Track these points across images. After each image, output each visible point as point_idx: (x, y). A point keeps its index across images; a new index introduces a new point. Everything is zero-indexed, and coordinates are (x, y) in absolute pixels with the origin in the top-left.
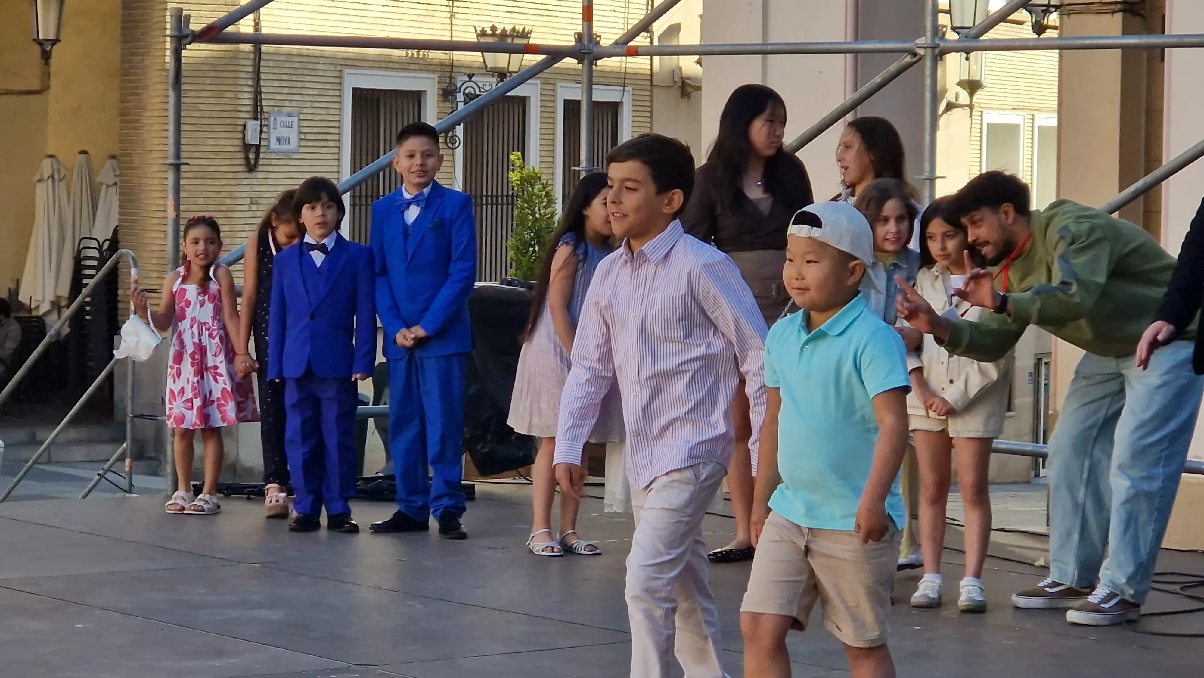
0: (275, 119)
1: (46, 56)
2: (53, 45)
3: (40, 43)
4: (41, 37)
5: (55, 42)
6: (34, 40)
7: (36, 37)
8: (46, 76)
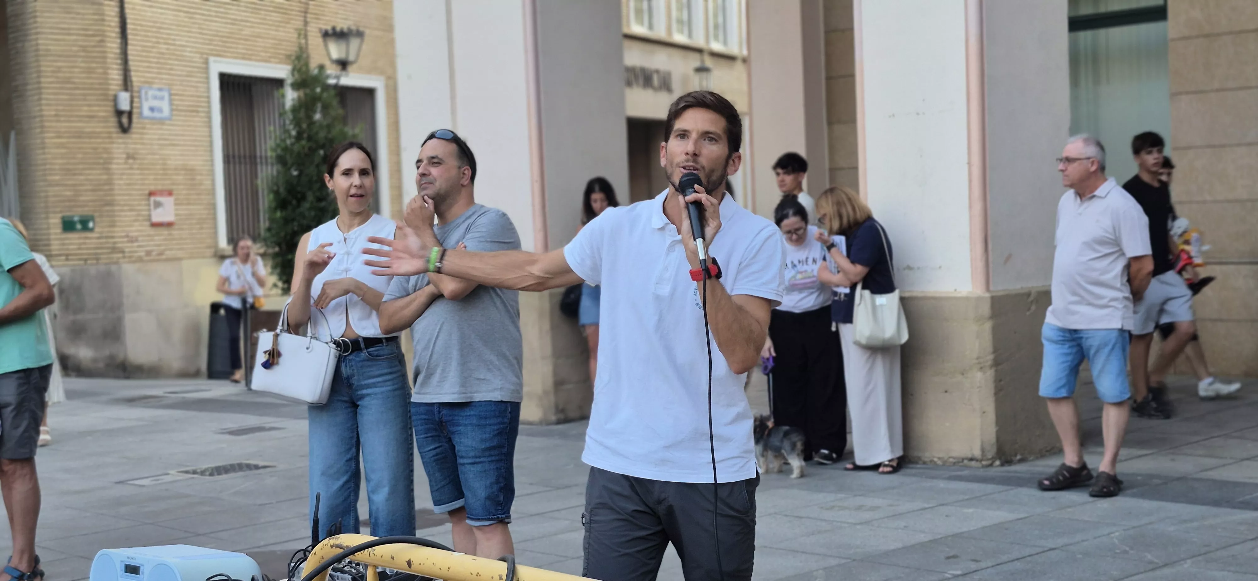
0: (146, 93)
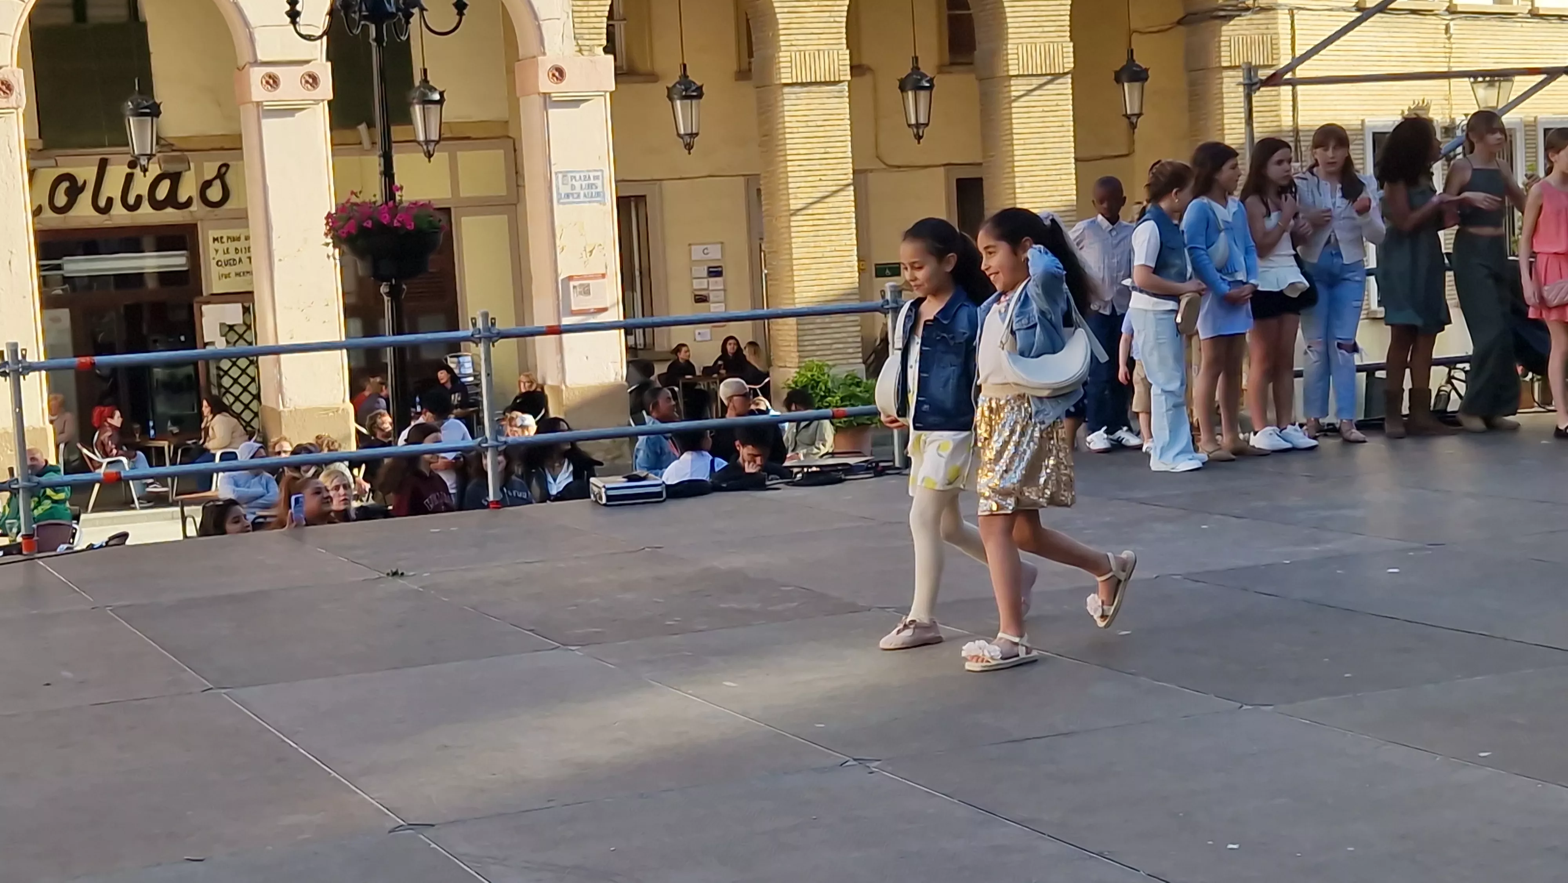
1: (1133, 126)
2: (1138, 118)
3: (1128, 117)
4: (1129, 112)
5: (1139, 115)
6: (1124, 115)
7: (1124, 113)
8: (1132, 142)
